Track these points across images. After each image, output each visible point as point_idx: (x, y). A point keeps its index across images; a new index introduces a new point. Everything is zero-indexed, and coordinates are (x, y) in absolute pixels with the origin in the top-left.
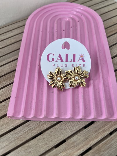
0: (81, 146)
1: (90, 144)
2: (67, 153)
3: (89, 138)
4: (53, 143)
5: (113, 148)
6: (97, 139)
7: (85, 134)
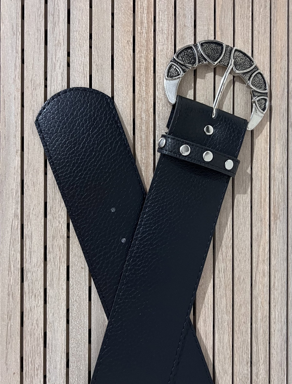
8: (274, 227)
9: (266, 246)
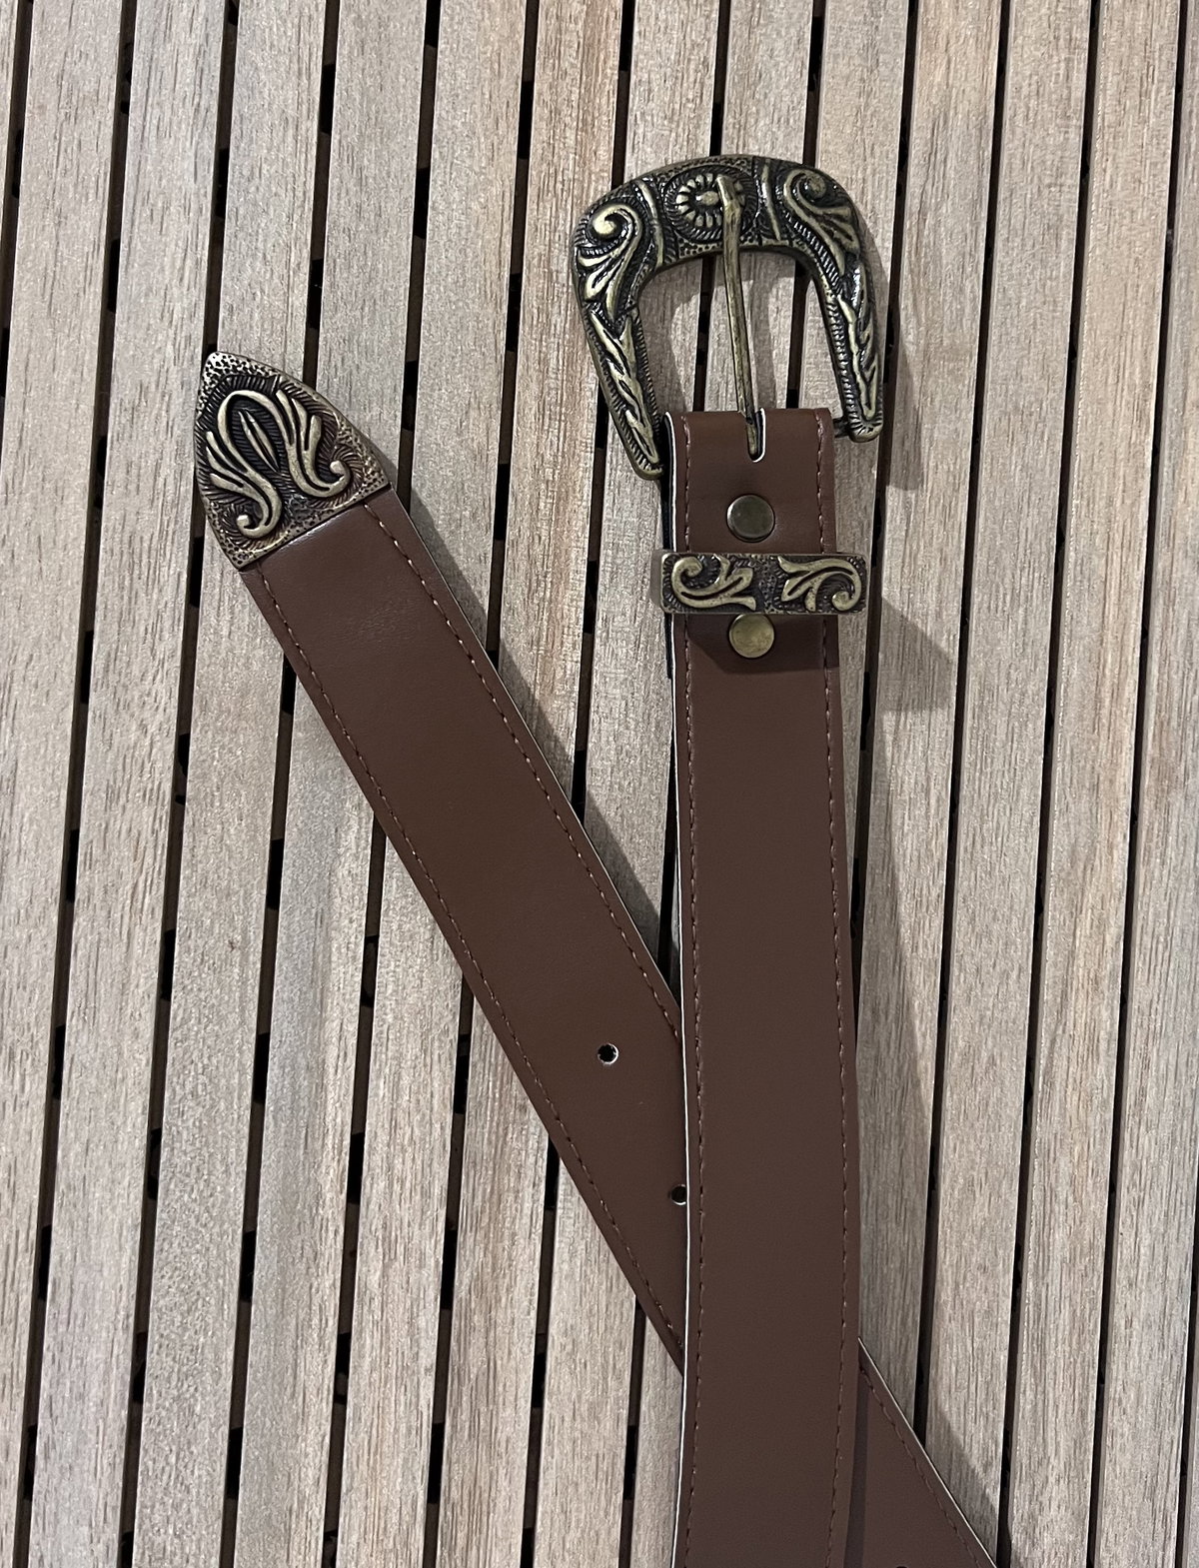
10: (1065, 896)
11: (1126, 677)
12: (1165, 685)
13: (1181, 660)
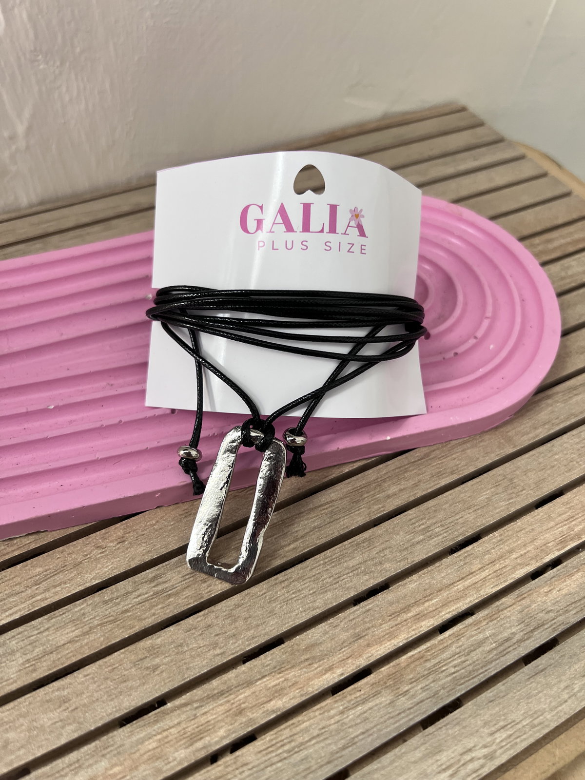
0: (336, 659)
1: (370, 655)
2: (286, 680)
3: (367, 637)
4: (240, 642)
5: (444, 674)
6: (393, 641)
7: (354, 622)
8: (362, 692)
9: (292, 695)
10: (284, 656)
11: (432, 618)
12: (445, 645)
13: (465, 646)
